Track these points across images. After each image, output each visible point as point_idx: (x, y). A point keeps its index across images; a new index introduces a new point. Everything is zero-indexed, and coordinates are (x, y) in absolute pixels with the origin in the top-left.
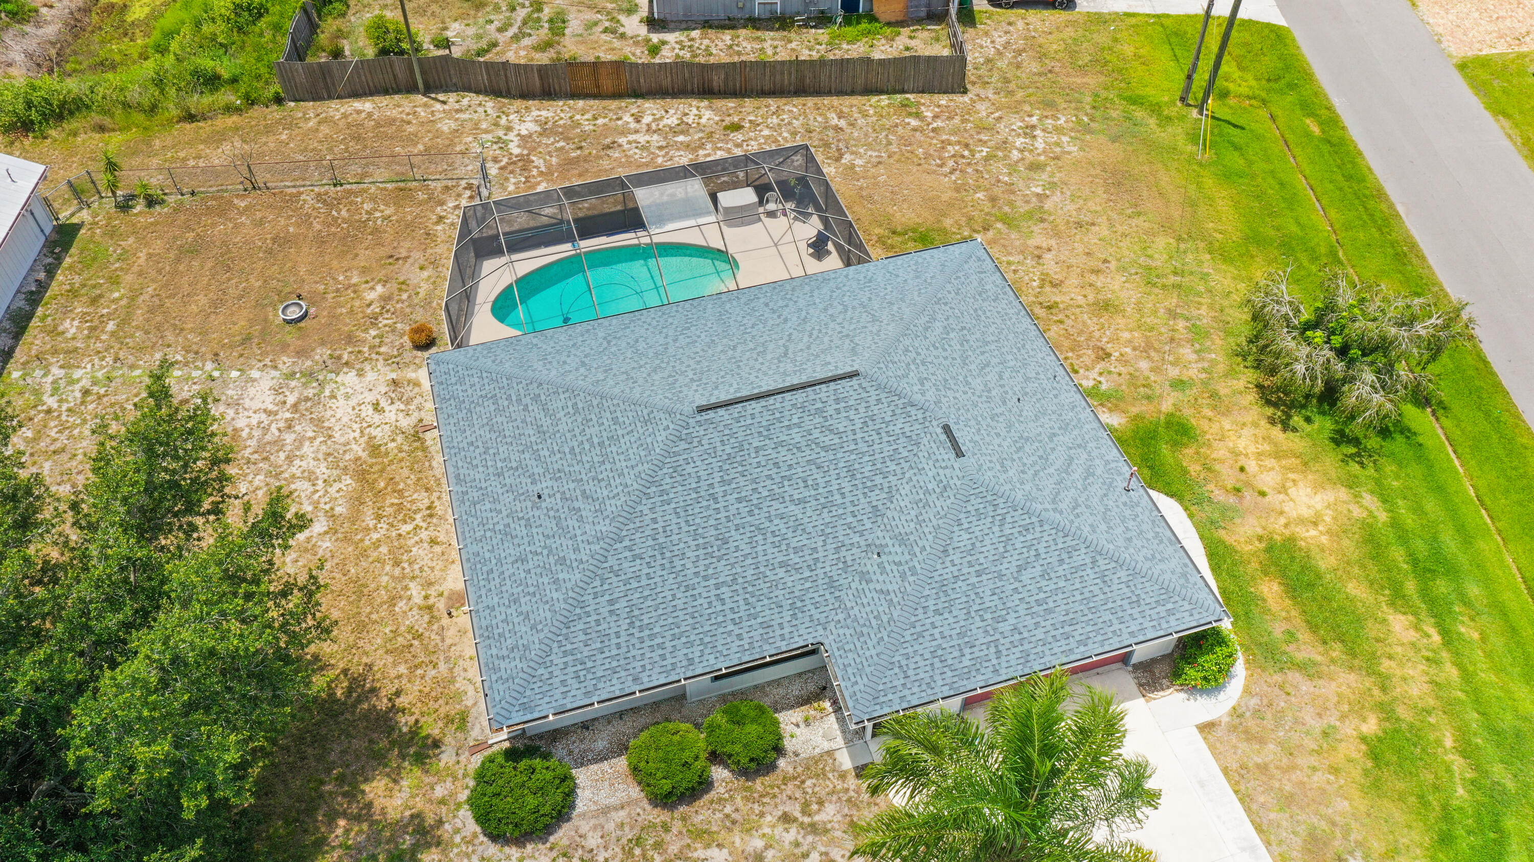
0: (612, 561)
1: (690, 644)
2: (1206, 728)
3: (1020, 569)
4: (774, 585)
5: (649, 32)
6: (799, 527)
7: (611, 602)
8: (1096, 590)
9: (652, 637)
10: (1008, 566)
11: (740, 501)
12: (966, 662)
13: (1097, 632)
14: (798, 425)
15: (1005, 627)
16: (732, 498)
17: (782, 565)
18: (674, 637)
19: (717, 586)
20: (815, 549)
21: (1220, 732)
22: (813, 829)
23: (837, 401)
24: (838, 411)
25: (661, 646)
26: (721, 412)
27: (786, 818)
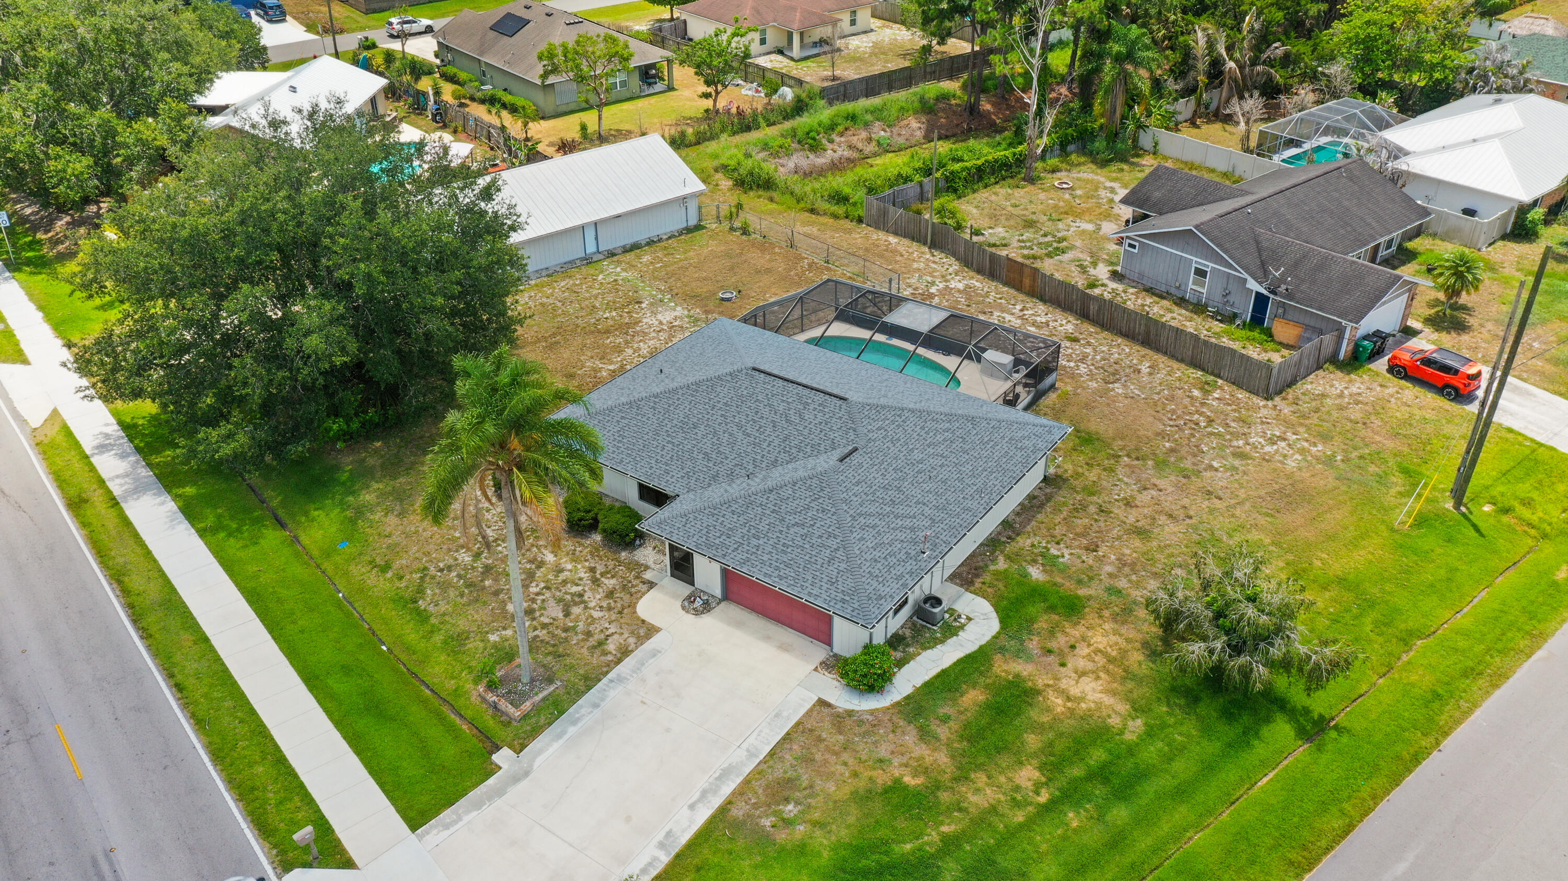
0: (642, 403)
1: (629, 455)
2: (822, 703)
3: (796, 524)
4: (691, 459)
5: (1109, 278)
6: (732, 444)
7: (623, 418)
8: (820, 561)
9: (619, 442)
10: (790, 519)
11: (722, 415)
12: (717, 541)
13: (794, 579)
14: (788, 403)
15: (754, 542)
16: (720, 412)
17: (706, 454)
18: (627, 448)
19: (668, 442)
20: (727, 458)
21: (826, 711)
22: (595, 581)
23: (820, 405)
24: (815, 409)
25: (618, 448)
26: (762, 375)
27: (592, 570)
